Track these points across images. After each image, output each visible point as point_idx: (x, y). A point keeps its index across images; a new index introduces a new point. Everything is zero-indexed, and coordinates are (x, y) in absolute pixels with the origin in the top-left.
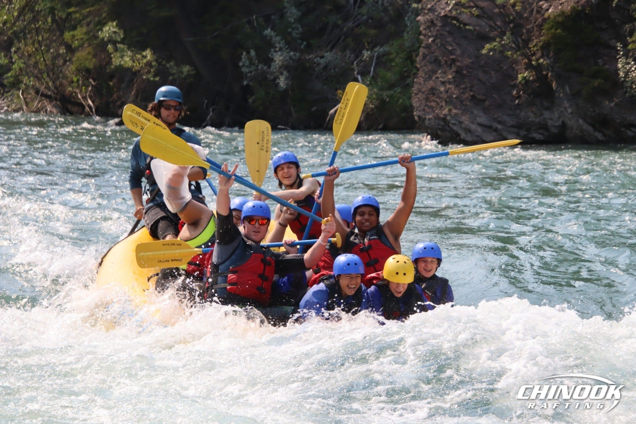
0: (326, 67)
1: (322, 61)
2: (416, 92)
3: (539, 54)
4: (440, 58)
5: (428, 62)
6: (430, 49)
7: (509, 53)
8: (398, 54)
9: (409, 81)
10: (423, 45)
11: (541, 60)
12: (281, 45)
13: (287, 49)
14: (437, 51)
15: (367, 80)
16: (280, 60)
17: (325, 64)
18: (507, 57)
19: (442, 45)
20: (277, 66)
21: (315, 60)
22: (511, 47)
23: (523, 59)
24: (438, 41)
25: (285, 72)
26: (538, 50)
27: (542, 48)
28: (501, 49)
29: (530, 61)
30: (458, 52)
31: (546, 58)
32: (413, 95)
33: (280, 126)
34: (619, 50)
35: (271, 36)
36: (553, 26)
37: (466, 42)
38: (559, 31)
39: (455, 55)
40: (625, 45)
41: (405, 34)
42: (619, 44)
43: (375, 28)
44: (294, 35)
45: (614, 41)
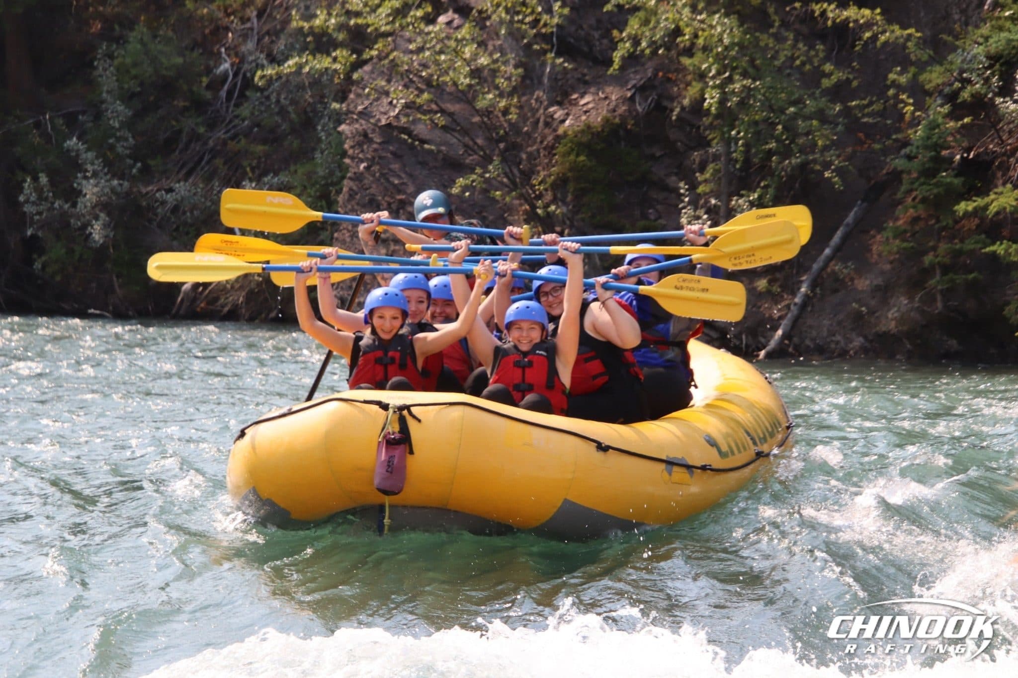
0: (175, 209)
1: (169, 197)
3: (549, 196)
4: (380, 198)
5: (358, 204)
6: (361, 181)
7: (498, 193)
8: (305, 187)
9: (324, 236)
10: (349, 175)
11: (553, 208)
12: (96, 167)
13: (106, 174)
14: (374, 186)
16: (93, 194)
17: (175, 203)
18: (494, 200)
19: (382, 175)
20: (89, 204)
21: (158, 195)
22: (502, 183)
23: (521, 205)
24: (376, 168)
25: (102, 215)
26: (546, 190)
27: (554, 187)
28: (484, 186)
29: (534, 207)
30: (411, 189)
31: (560, 204)
33: (92, 311)
34: (683, 195)
35: (78, 150)
36: (573, 150)
37: (425, 172)
38: (582, 158)
39: (405, 193)
40: (693, 187)
41: (318, 155)
42: (682, 184)
43: (264, 142)
44: (120, 150)
45: (674, 178)
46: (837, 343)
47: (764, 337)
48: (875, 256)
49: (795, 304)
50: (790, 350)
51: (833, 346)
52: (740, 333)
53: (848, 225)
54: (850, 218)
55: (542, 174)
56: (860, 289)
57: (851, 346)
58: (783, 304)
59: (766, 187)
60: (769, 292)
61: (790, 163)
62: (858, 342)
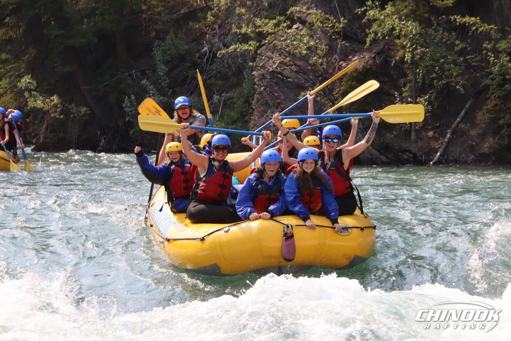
2: (252, 126)
3: (340, 99)
4: (270, 102)
5: (261, 104)
6: (262, 95)
7: (319, 98)
8: (239, 98)
9: (247, 118)
10: (257, 92)
12: (154, 92)
13: (158, 95)
14: (267, 96)
15: (217, 117)
18: (317, 101)
19: (271, 92)
22: (320, 94)
23: (329, 103)
24: (268, 89)
26: (339, 96)
30: (283, 97)
32: (250, 128)
33: (153, 151)
34: (396, 97)
35: (147, 85)
36: (350, 79)
37: (288, 90)
38: (354, 83)
39: (280, 99)
40: (401, 94)
41: (244, 84)
42: (396, 93)
43: (222, 80)
44: (163, 84)
45: (393, 90)
46: (463, 158)
47: (432, 156)
48: (479, 121)
49: (445, 142)
50: (443, 161)
51: (461, 159)
52: (422, 155)
53: (467, 108)
54: (468, 105)
55: (337, 90)
56: (472, 135)
57: (469, 159)
58: (440, 142)
59: (432, 93)
60: (434, 137)
61: (442, 83)
62: (472, 157)
